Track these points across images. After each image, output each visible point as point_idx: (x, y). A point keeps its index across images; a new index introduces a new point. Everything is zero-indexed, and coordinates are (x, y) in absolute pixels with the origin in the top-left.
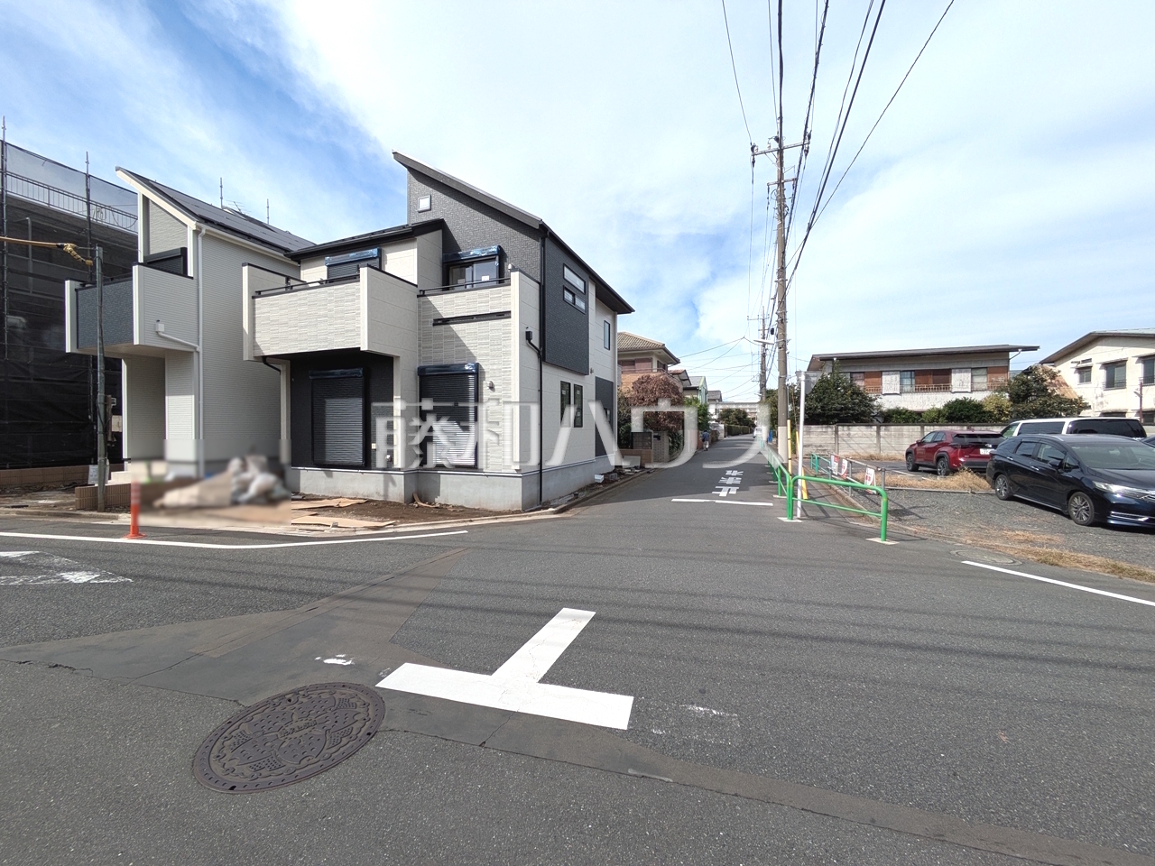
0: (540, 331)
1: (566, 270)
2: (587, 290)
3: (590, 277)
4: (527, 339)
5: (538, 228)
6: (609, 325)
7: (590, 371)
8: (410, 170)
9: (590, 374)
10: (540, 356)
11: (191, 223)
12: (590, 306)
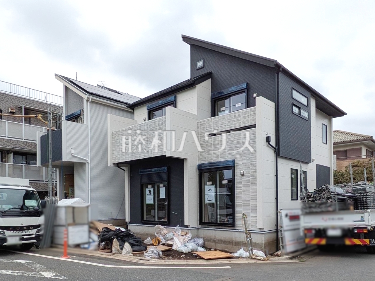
0: (276, 135)
1: (294, 91)
2: (309, 104)
3: (311, 95)
4: (267, 142)
5: (274, 66)
6: (326, 126)
7: (312, 160)
8: (192, 45)
9: (312, 162)
10: (276, 152)
11: (85, 97)
12: (311, 115)
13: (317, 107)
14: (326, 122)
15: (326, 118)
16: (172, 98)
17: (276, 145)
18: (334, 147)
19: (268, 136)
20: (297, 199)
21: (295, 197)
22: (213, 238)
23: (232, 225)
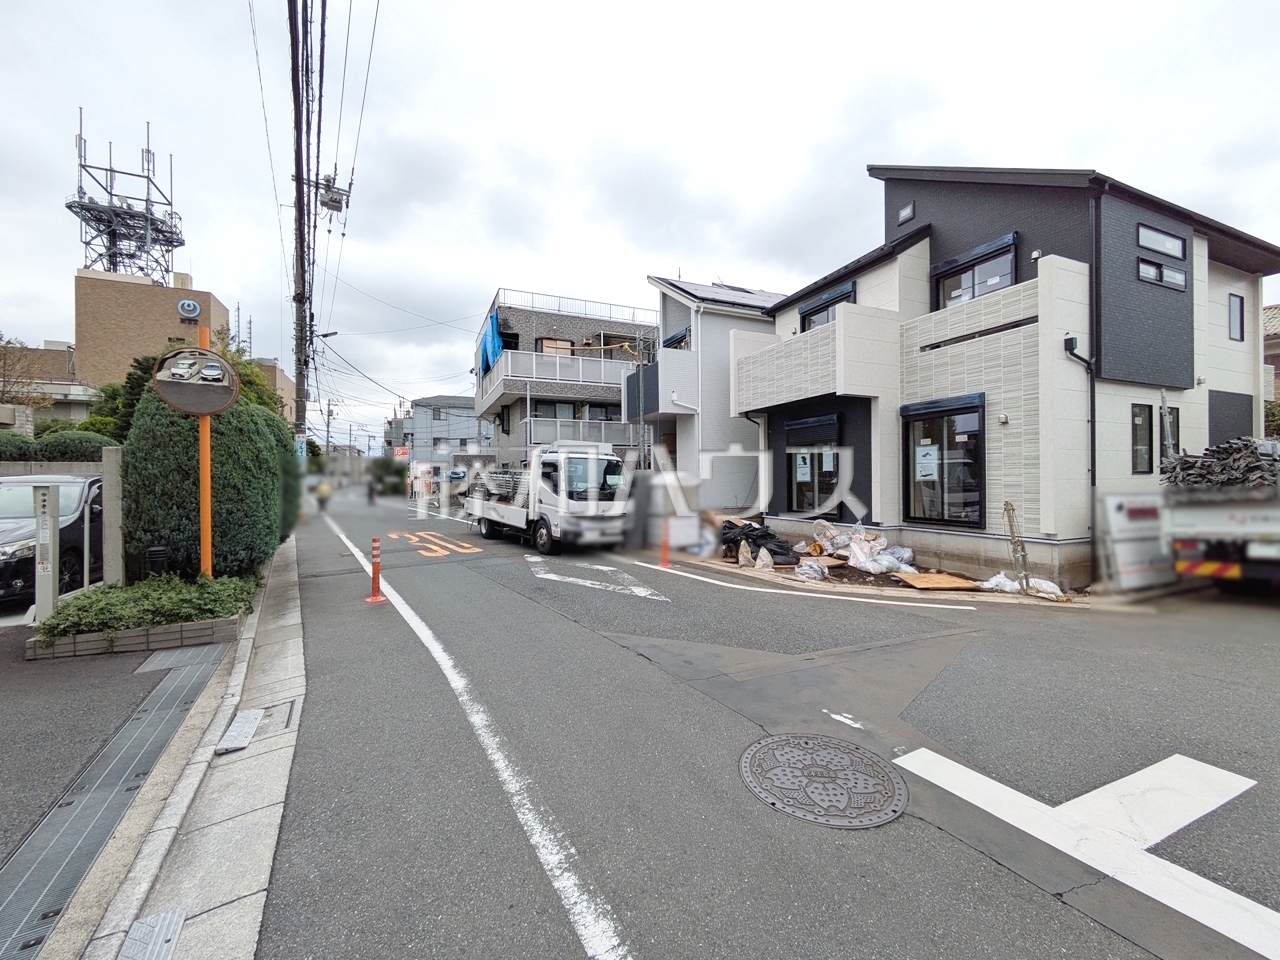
0: (1091, 334)
1: (1143, 231)
2: (1188, 252)
3: (1195, 230)
4: (1066, 350)
5: (1086, 184)
6: (1242, 299)
7: (1196, 382)
8: (888, 181)
9: (1196, 386)
10: (1091, 370)
11: (693, 305)
12: (1195, 277)
13: (1213, 256)
14: (1240, 288)
15: (1240, 278)
16: (847, 287)
17: (1091, 356)
18: (1267, 347)
19: (1069, 337)
20: (1151, 471)
21: (1144, 467)
22: (933, 548)
23: (978, 524)
